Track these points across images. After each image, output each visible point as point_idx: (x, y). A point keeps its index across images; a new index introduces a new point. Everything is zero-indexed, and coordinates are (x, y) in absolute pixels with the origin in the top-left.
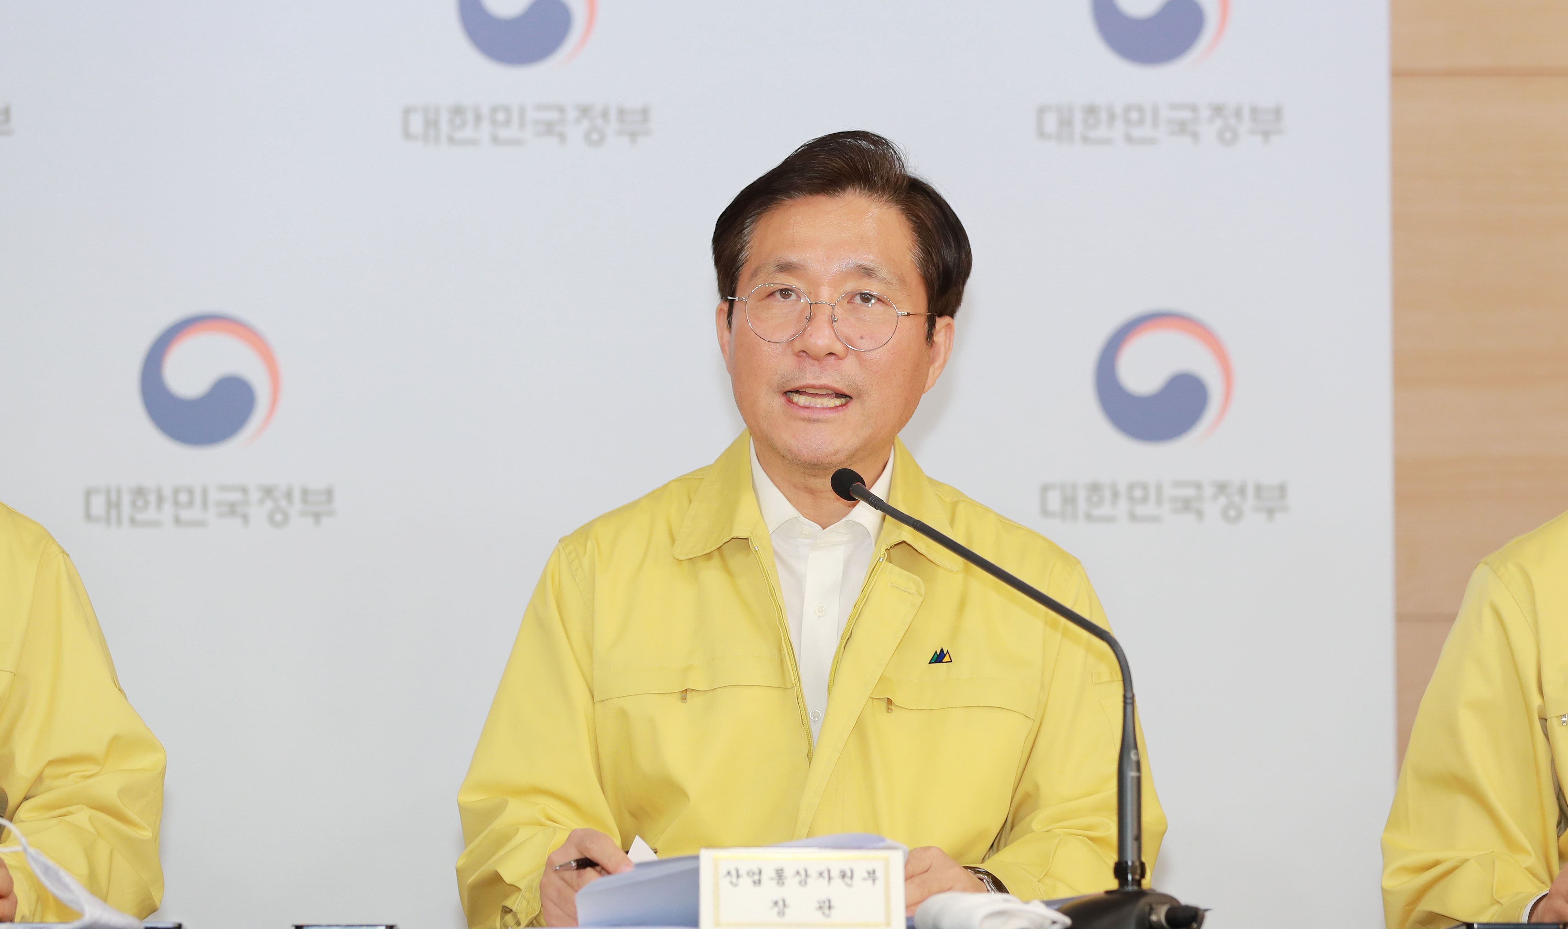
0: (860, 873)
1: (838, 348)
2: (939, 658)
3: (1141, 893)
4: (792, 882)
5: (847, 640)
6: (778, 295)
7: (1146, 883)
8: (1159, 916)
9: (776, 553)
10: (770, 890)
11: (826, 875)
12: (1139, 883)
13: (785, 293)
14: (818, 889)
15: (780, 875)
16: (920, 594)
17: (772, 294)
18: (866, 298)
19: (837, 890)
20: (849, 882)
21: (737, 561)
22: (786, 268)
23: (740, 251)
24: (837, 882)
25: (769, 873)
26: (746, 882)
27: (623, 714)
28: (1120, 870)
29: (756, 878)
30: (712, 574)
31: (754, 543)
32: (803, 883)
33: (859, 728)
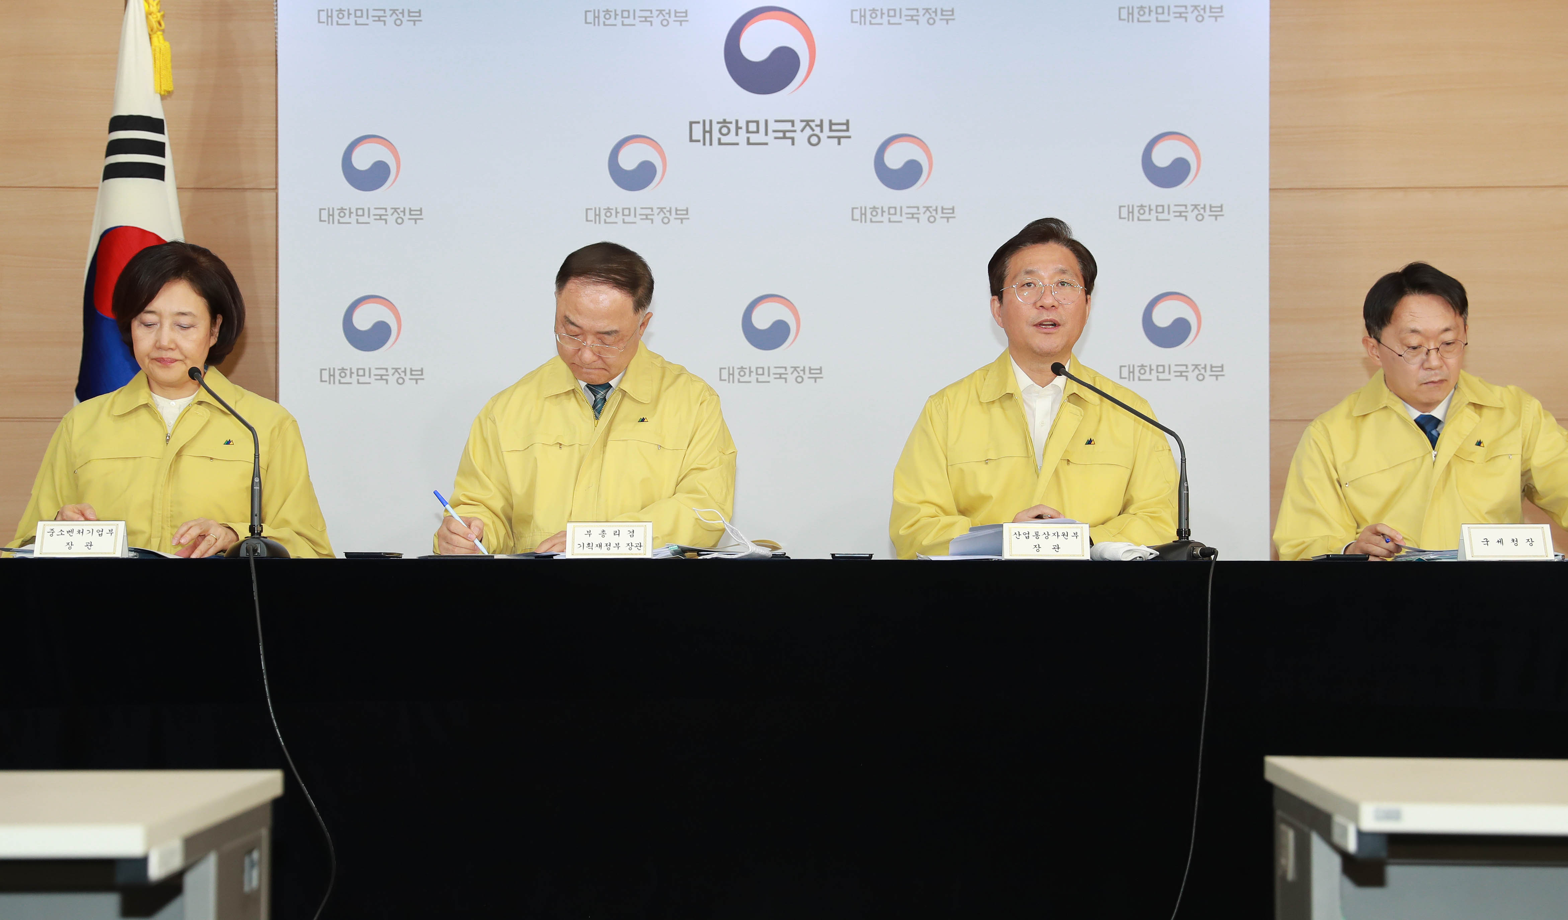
0: (1071, 534)
1: (1056, 304)
2: (1089, 442)
3: (1189, 542)
4: (1042, 537)
5: (1051, 435)
6: (1026, 285)
7: (1190, 538)
8: (1197, 551)
9: (1024, 401)
10: (1033, 541)
11: (1056, 534)
12: (1188, 539)
13: (1029, 284)
14: (1053, 540)
15: (1037, 534)
16: (1081, 415)
17: (1024, 285)
18: (1063, 283)
19: (1061, 541)
20: (1066, 537)
21: (1007, 404)
22: (1029, 273)
23: (1004, 271)
24: (1061, 537)
25: (1032, 533)
26: (1023, 537)
27: (962, 470)
28: (1179, 532)
29: (1027, 535)
30: (996, 410)
31: (1016, 396)
32: (1047, 538)
33: (1056, 472)
